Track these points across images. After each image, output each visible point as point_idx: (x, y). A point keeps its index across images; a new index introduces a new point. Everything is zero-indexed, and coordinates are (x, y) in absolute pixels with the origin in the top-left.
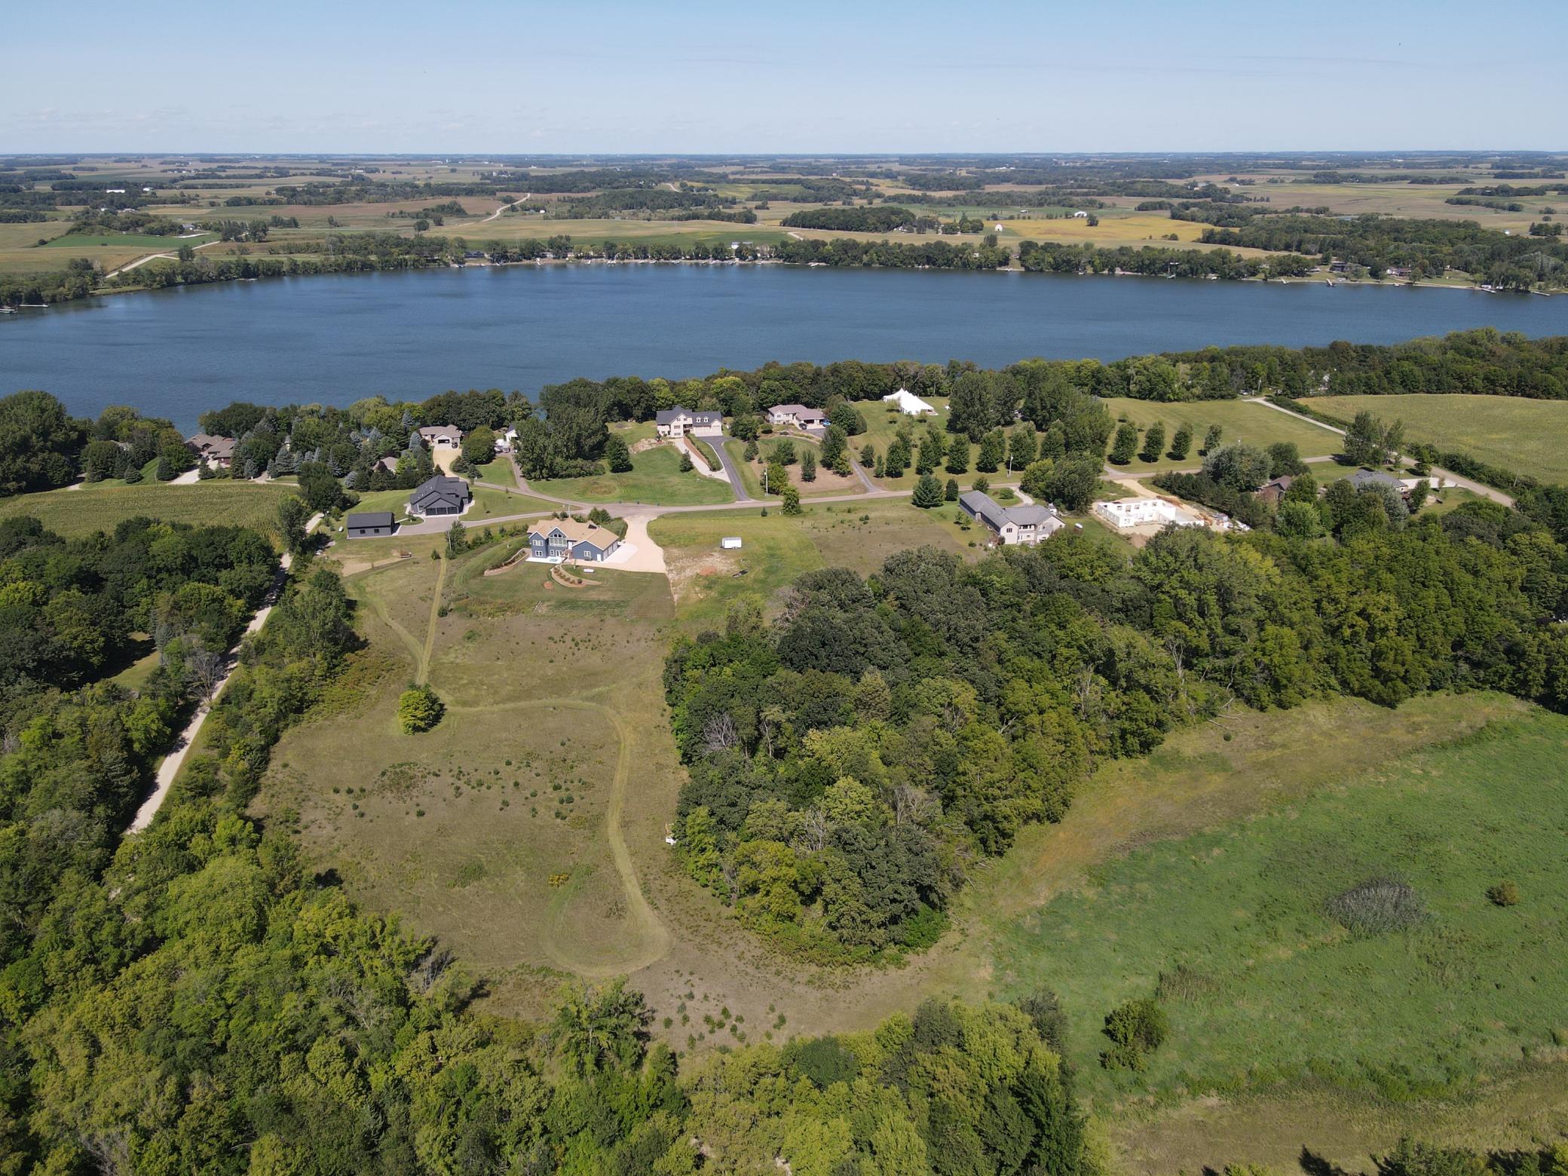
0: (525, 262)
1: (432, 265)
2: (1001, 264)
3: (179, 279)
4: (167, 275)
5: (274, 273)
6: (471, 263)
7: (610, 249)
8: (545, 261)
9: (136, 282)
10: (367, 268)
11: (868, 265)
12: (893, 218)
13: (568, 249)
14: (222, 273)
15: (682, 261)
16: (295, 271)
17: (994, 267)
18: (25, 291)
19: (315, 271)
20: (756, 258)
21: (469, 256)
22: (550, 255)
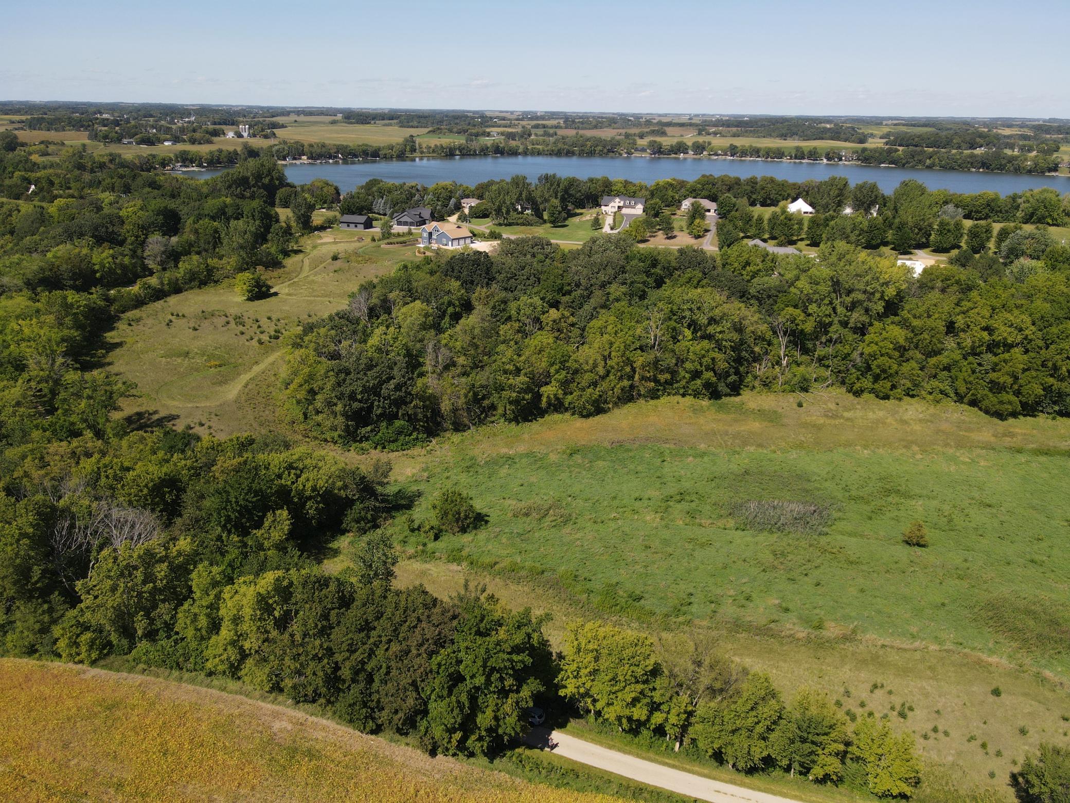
0: (673, 156)
1: (611, 154)
2: (1050, 170)
3: (457, 152)
4: (450, 149)
5: (514, 153)
6: (637, 154)
7: (733, 150)
8: (686, 156)
9: (434, 151)
10: (569, 154)
11: (930, 167)
12: (978, 140)
13: (704, 149)
14: (482, 150)
15: (784, 160)
16: (525, 153)
17: (1043, 172)
18: (370, 150)
19: (539, 153)
20: (841, 160)
21: (636, 150)
22: (691, 152)
